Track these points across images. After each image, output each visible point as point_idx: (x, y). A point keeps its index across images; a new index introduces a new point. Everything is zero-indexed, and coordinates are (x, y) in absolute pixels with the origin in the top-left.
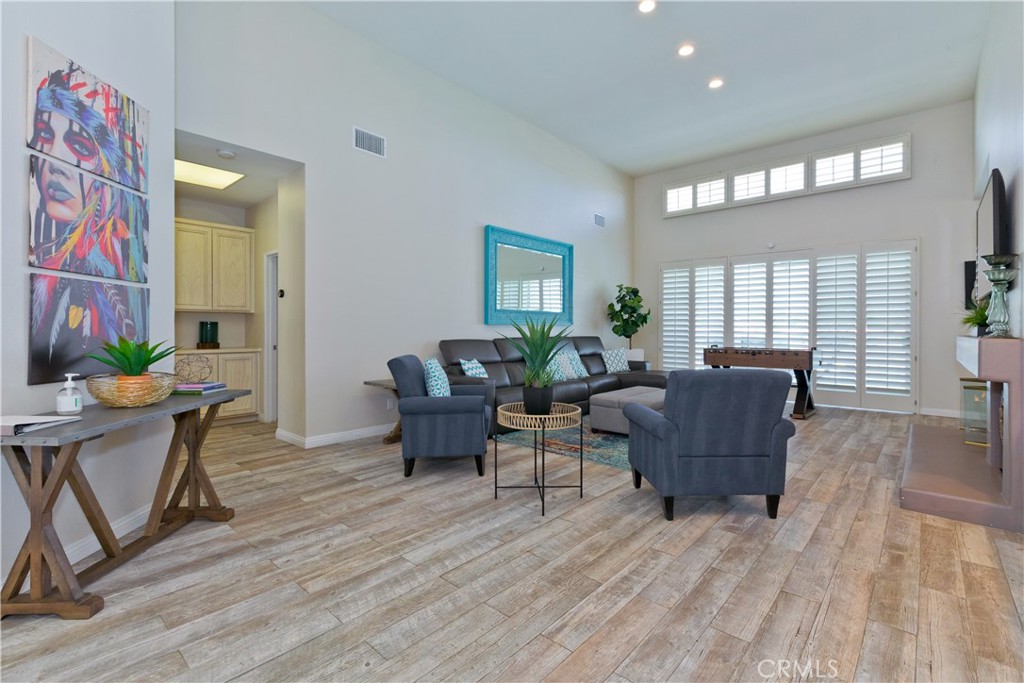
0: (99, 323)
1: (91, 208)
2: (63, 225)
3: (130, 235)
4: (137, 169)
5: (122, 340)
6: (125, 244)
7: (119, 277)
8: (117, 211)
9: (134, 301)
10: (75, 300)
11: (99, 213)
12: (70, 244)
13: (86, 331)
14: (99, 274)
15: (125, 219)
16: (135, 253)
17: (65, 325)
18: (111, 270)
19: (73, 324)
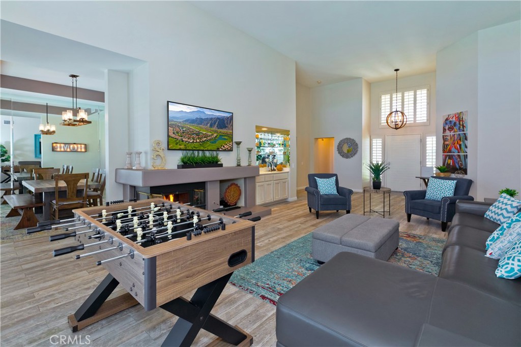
0: (454, 162)
1: (452, 140)
2: (447, 145)
3: (461, 143)
4: (463, 126)
5: (459, 166)
6: (460, 145)
7: (459, 152)
8: (458, 139)
9: (462, 158)
10: (449, 158)
11: (454, 141)
12: (448, 148)
13: (451, 164)
14: (454, 153)
15: (460, 139)
16: (463, 147)
17: (447, 163)
18: (457, 151)
19: (449, 163)
